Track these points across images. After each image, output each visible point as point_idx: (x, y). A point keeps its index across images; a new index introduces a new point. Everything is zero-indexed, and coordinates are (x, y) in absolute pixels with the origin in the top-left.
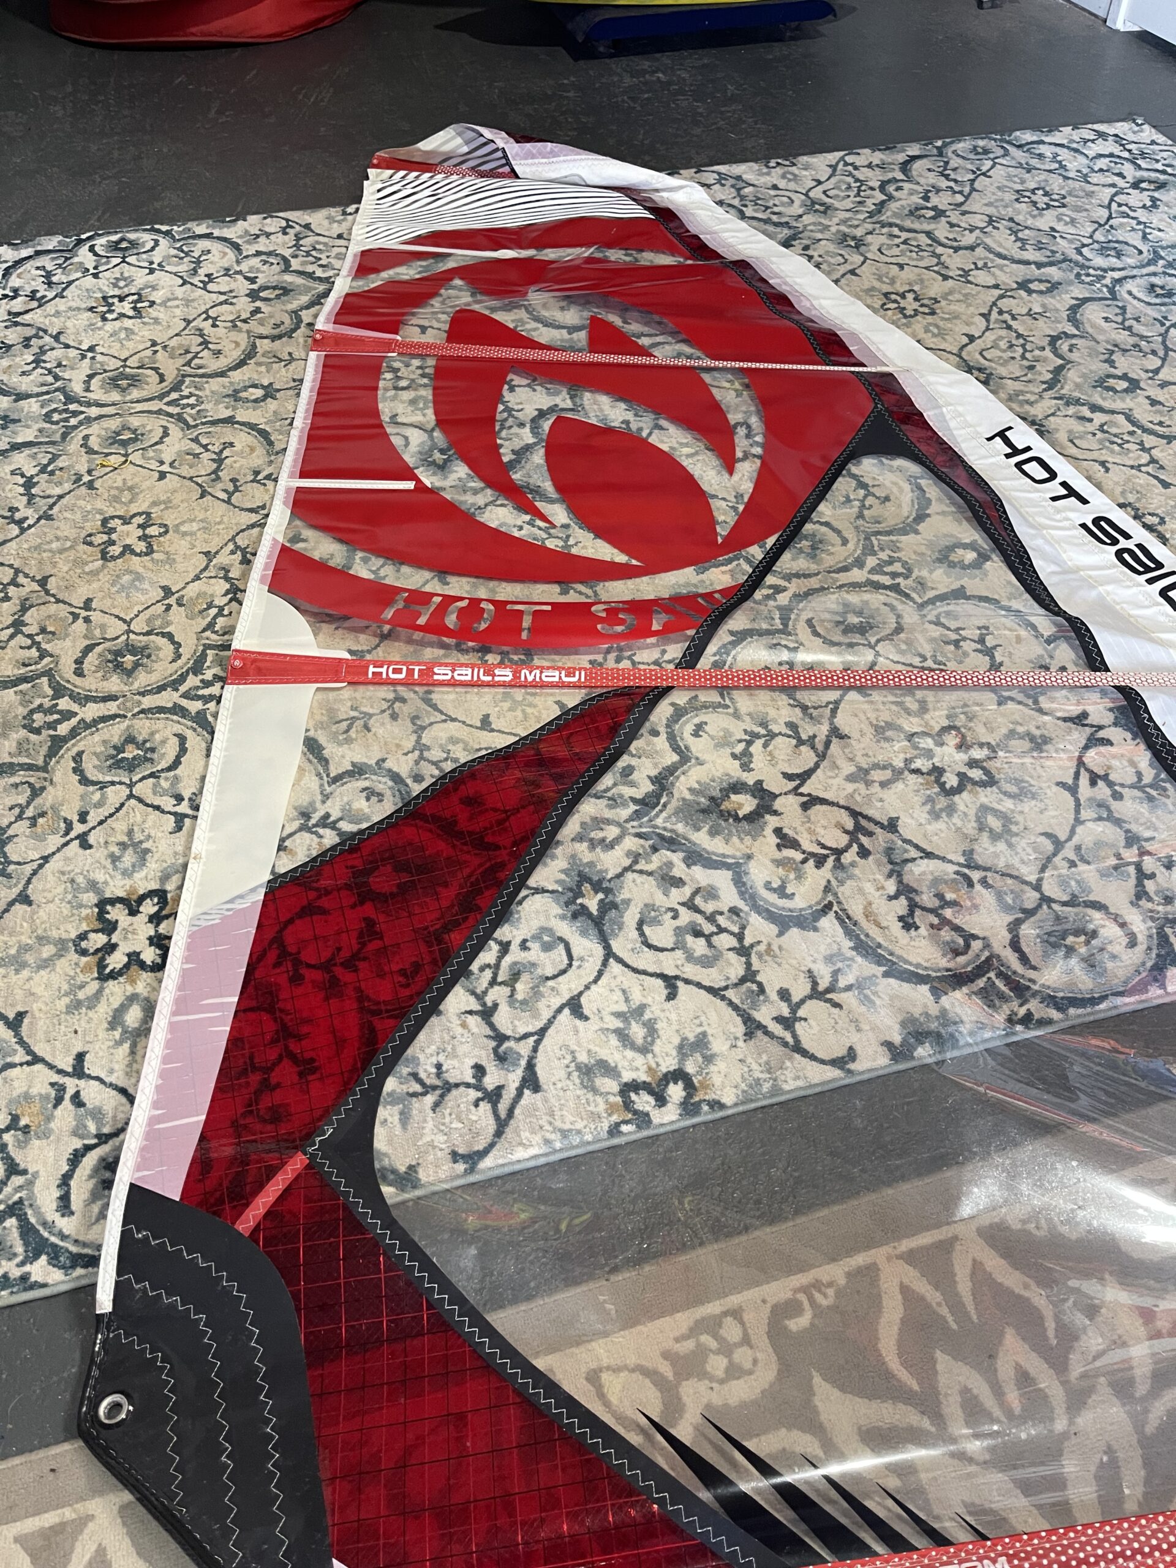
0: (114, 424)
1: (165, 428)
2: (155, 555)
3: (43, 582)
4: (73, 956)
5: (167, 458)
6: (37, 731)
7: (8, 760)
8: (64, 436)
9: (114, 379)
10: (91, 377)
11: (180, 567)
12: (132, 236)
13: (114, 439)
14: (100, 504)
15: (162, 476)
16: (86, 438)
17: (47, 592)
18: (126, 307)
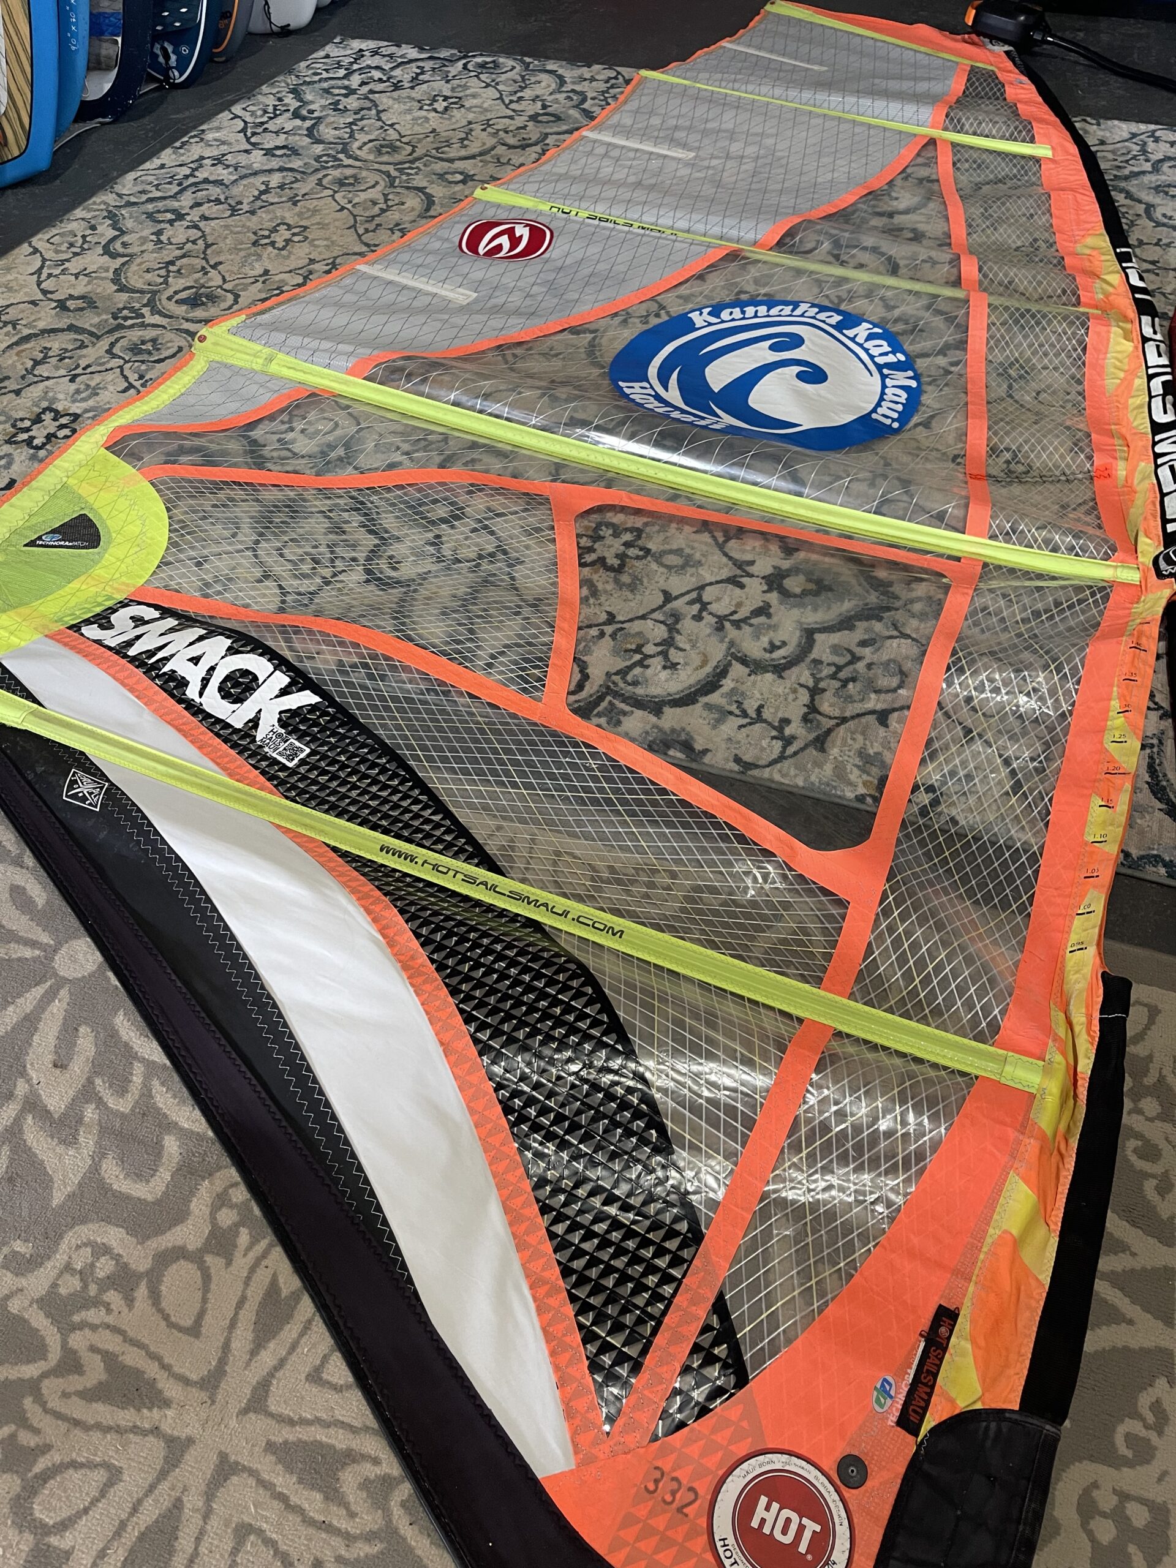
0: (349, 172)
1: (377, 183)
2: (284, 252)
3: (208, 246)
4: (8, 426)
5: (356, 200)
6: (115, 318)
7: (87, 326)
8: (317, 170)
9: (382, 146)
10: (371, 141)
11: (287, 262)
12: (501, 60)
13: (341, 183)
14: (287, 215)
15: (343, 208)
16: (325, 176)
17: (204, 252)
18: (440, 105)
